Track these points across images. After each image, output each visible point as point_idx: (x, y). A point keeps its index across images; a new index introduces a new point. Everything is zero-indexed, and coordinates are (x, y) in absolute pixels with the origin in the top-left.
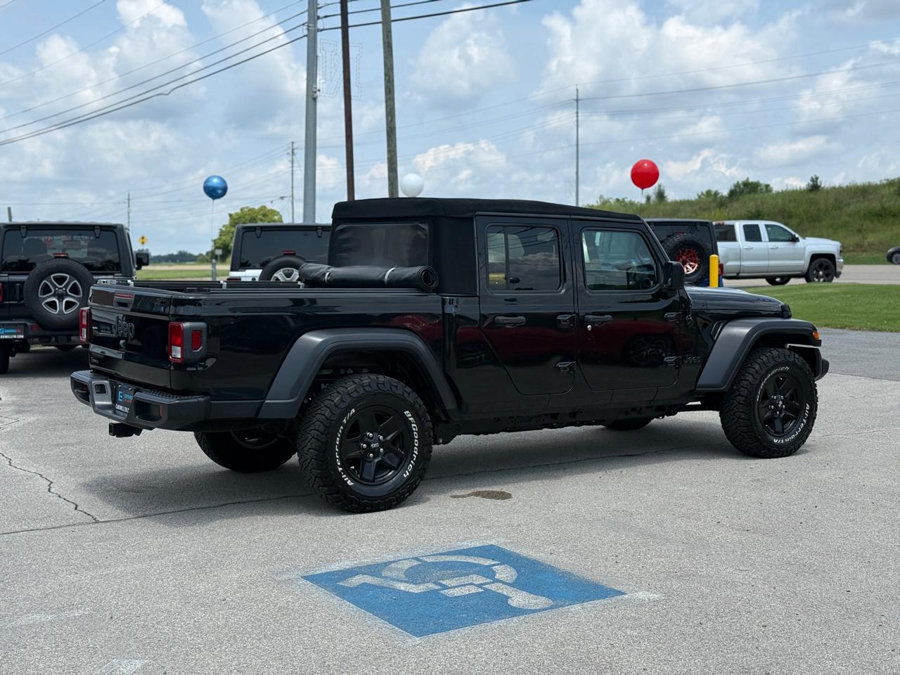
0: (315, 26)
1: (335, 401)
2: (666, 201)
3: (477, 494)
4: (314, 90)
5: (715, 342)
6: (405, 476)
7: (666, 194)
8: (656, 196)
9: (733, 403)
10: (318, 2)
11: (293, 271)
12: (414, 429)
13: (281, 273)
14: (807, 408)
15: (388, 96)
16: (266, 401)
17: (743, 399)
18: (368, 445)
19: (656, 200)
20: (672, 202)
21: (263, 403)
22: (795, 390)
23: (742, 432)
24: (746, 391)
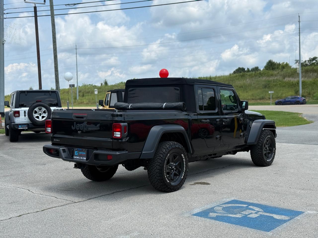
0: (3, 17)
1: (164, 151)
2: (108, 85)
3: (198, 183)
4: (3, 41)
5: (251, 128)
6: (182, 178)
7: (108, 83)
8: (104, 84)
9: (256, 148)
10: (4, 8)
11: (42, 108)
12: (184, 161)
13: (37, 108)
14: (274, 149)
15: (54, 44)
16: (143, 152)
17: (260, 147)
18: (172, 167)
19: (105, 85)
20: (110, 86)
21: (142, 152)
22: (271, 144)
23: (259, 158)
24: (261, 144)
